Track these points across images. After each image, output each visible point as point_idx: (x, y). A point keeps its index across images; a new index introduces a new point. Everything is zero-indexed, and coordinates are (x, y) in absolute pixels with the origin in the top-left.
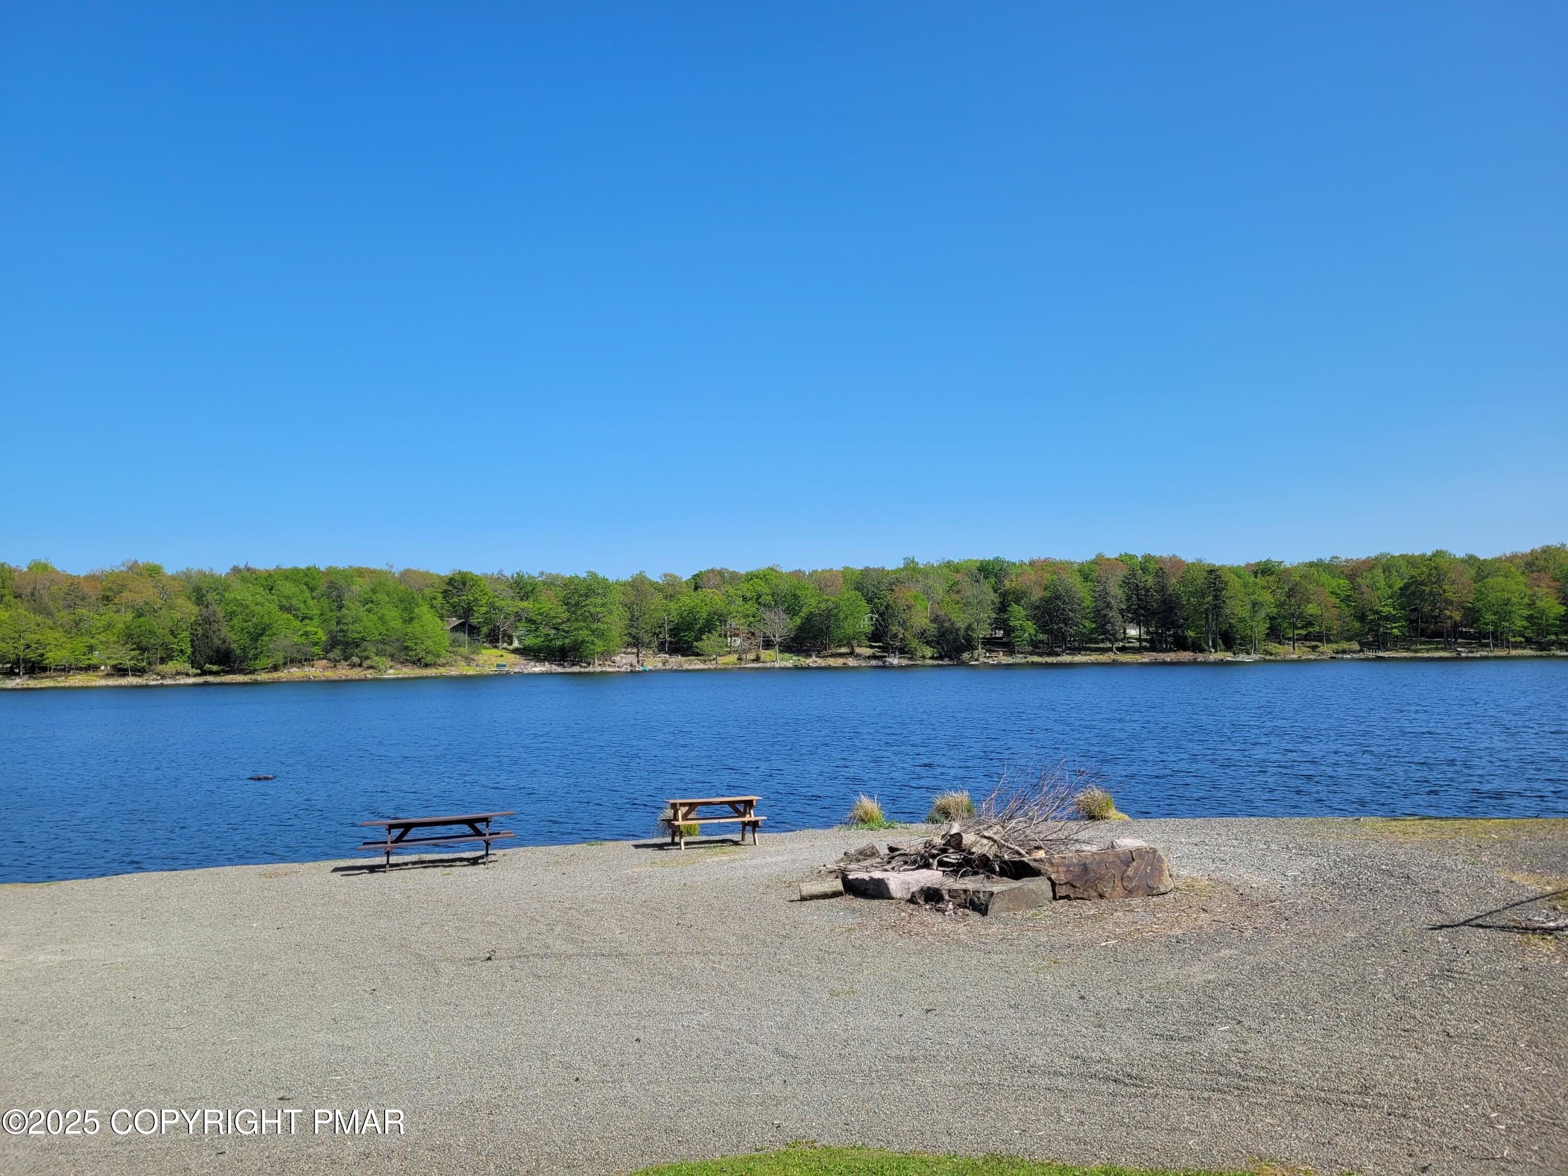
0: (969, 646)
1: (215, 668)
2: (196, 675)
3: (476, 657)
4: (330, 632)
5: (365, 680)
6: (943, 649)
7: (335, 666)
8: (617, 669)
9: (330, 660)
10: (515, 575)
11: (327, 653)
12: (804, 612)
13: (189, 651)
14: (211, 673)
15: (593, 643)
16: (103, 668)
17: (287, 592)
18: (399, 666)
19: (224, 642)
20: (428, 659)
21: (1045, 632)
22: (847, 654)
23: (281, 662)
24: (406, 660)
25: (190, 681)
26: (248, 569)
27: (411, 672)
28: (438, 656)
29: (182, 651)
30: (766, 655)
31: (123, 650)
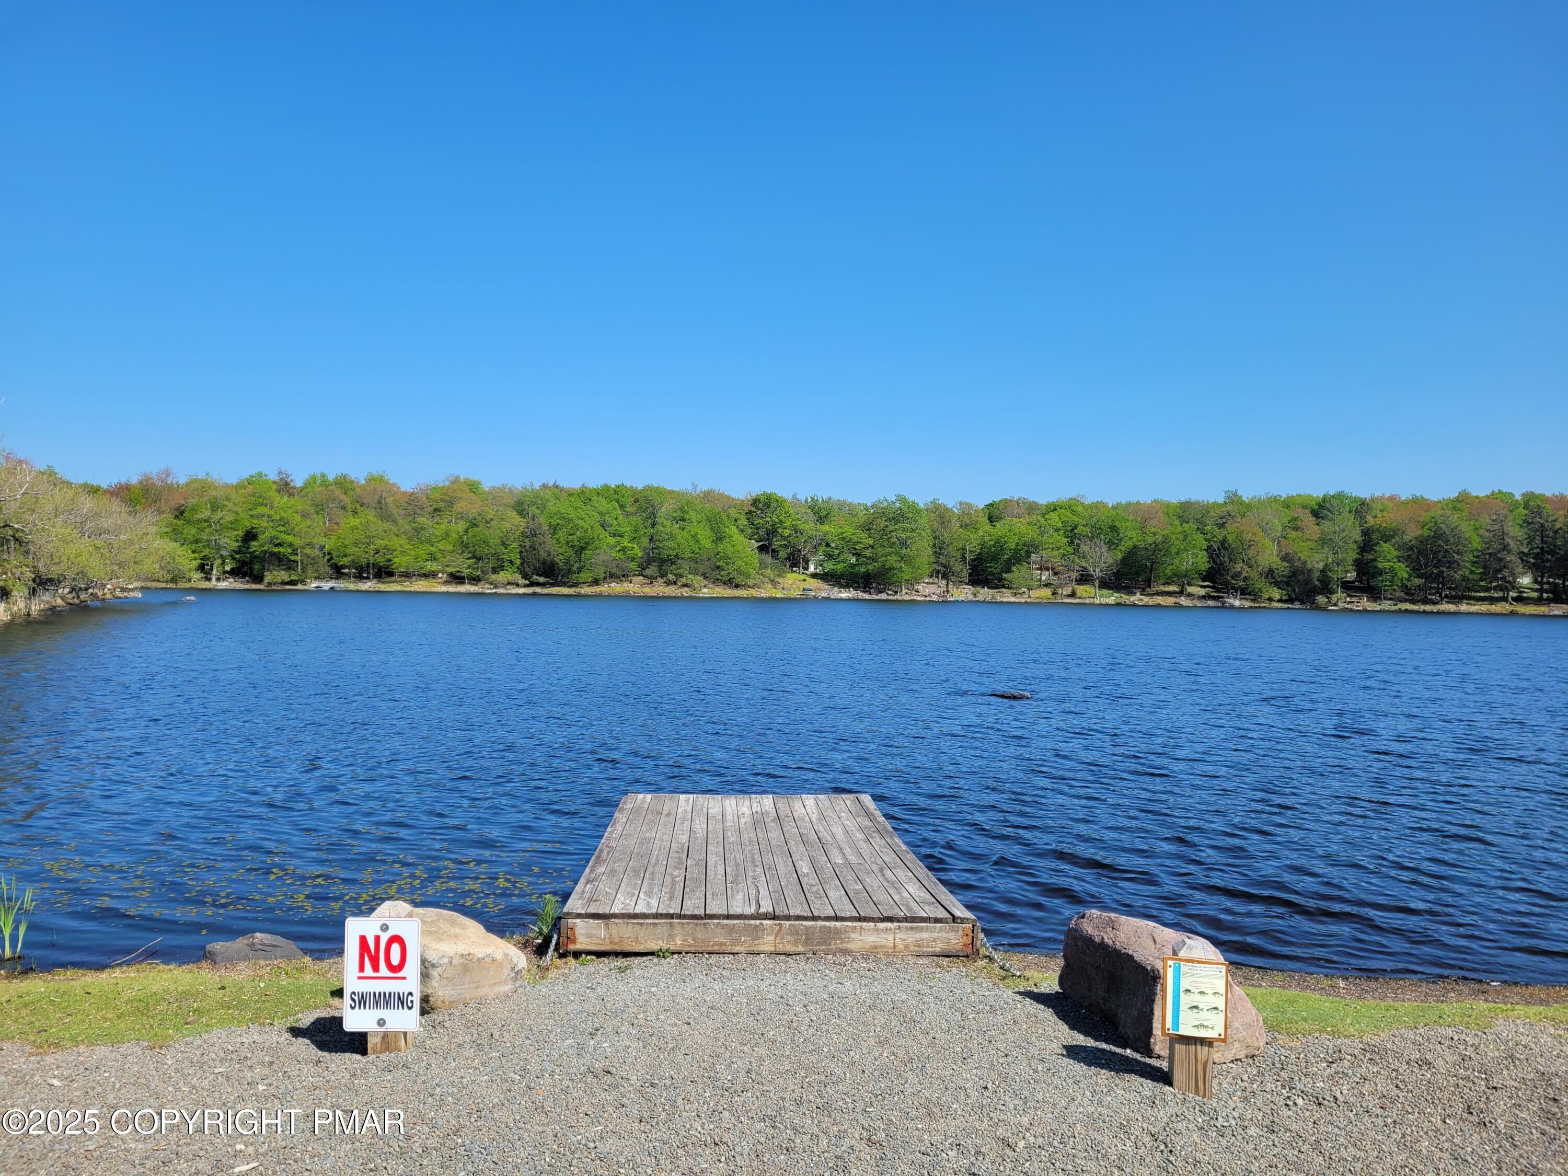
0: (1326, 588)
1: (542, 579)
2: (526, 586)
3: (781, 580)
4: (645, 549)
5: (682, 598)
6: (1294, 590)
7: (652, 583)
8: (923, 599)
9: (646, 577)
10: (809, 500)
11: (643, 569)
12: (1126, 545)
13: (518, 562)
14: (538, 584)
15: (900, 570)
16: (440, 575)
17: (601, 509)
18: (711, 586)
19: (549, 555)
20: (739, 580)
21: (1419, 577)
22: (1175, 592)
23: (602, 576)
24: (717, 579)
25: (521, 591)
26: (557, 487)
27: (723, 592)
28: (748, 577)
29: (511, 562)
30: (1082, 590)
31: (460, 559)
